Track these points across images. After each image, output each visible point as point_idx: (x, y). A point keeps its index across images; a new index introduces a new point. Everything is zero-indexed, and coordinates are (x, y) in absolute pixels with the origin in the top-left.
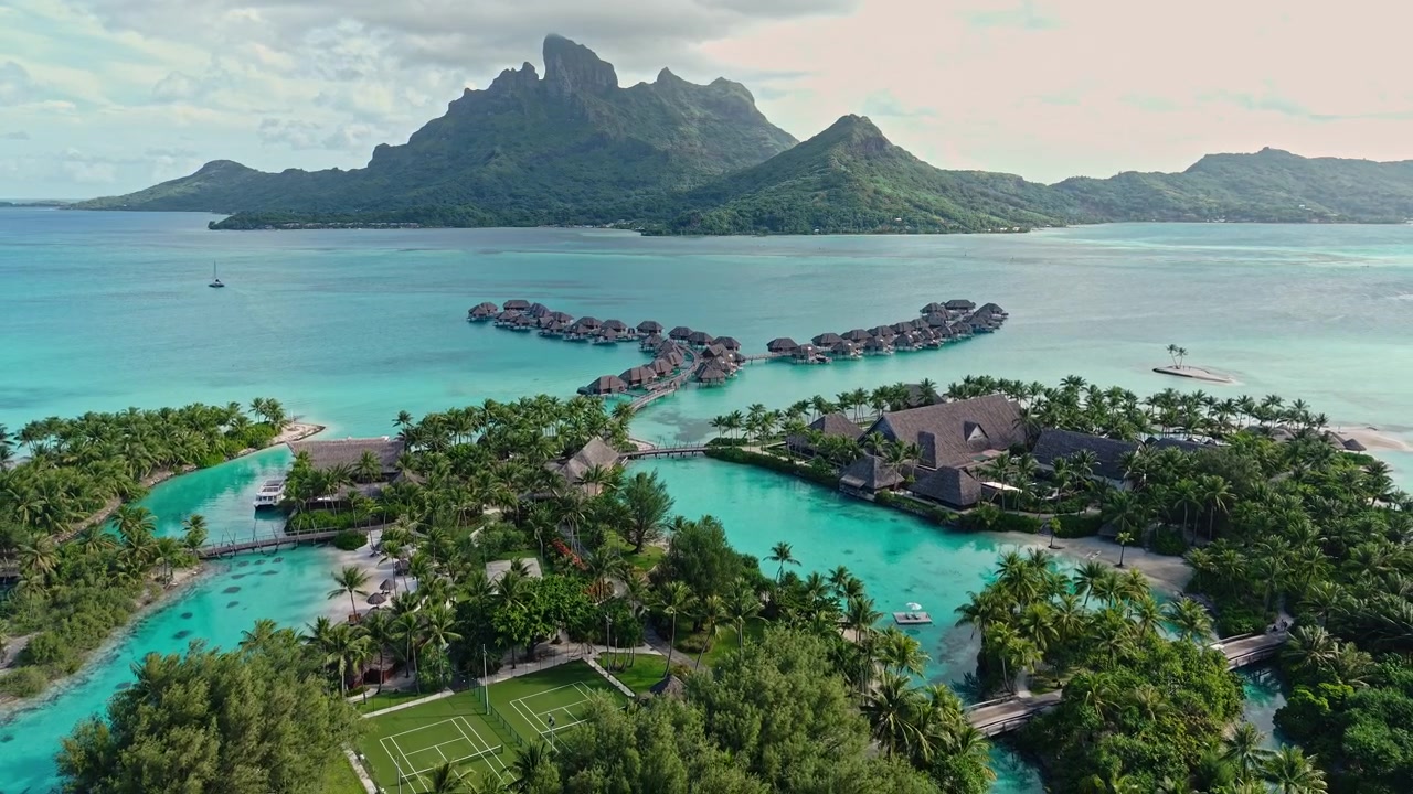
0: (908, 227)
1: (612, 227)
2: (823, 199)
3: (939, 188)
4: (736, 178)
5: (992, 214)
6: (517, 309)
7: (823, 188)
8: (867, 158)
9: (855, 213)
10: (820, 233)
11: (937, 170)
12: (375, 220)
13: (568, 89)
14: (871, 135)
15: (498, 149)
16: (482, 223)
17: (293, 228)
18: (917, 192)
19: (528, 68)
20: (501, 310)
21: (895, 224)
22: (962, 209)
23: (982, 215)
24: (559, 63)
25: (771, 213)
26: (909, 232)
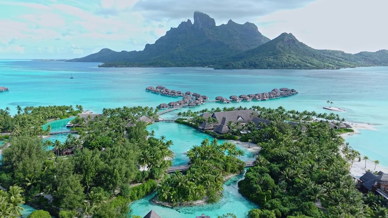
0: (298, 67)
1: (207, 67)
2: (272, 59)
3: (312, 55)
4: (247, 52)
5: (330, 63)
6: (159, 88)
7: (273, 55)
8: (289, 46)
9: (281, 63)
10: (269, 69)
11: (314, 50)
12: (142, 65)
13: (200, 27)
14: (291, 39)
15: (179, 45)
16: (170, 66)
17: (120, 67)
18: (304, 57)
19: (189, 21)
20: (155, 88)
21: (295, 66)
22: (319, 62)
23: (326, 64)
24: (198, 19)
25: (255, 63)
26: (298, 69)
